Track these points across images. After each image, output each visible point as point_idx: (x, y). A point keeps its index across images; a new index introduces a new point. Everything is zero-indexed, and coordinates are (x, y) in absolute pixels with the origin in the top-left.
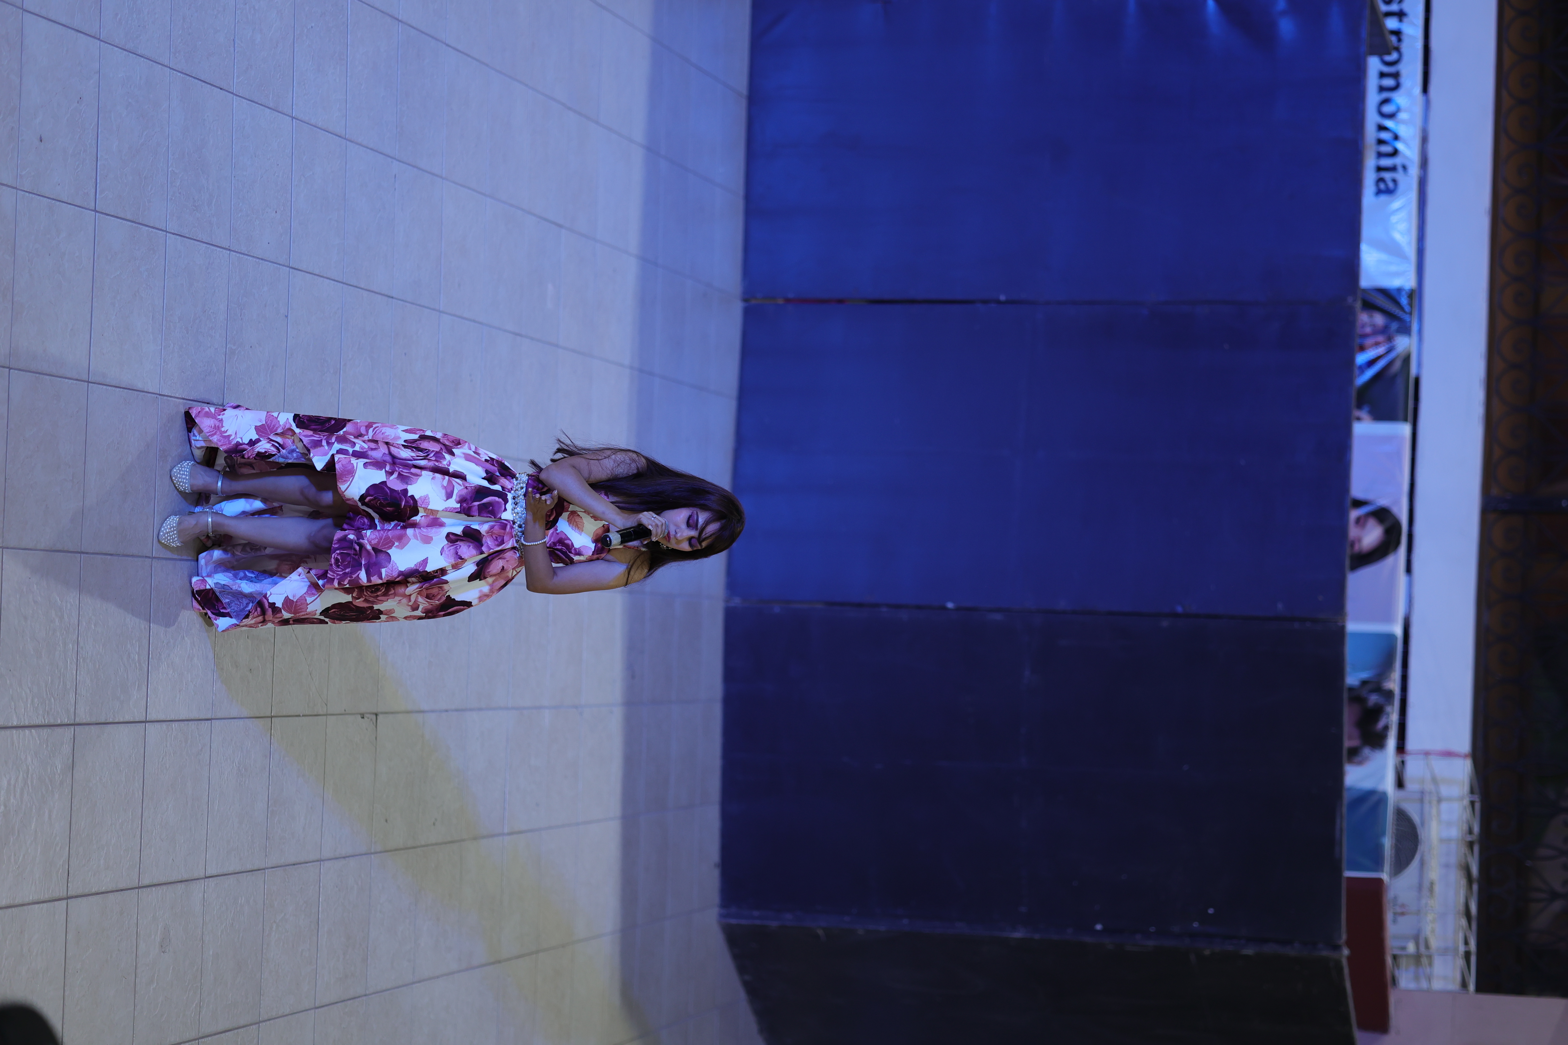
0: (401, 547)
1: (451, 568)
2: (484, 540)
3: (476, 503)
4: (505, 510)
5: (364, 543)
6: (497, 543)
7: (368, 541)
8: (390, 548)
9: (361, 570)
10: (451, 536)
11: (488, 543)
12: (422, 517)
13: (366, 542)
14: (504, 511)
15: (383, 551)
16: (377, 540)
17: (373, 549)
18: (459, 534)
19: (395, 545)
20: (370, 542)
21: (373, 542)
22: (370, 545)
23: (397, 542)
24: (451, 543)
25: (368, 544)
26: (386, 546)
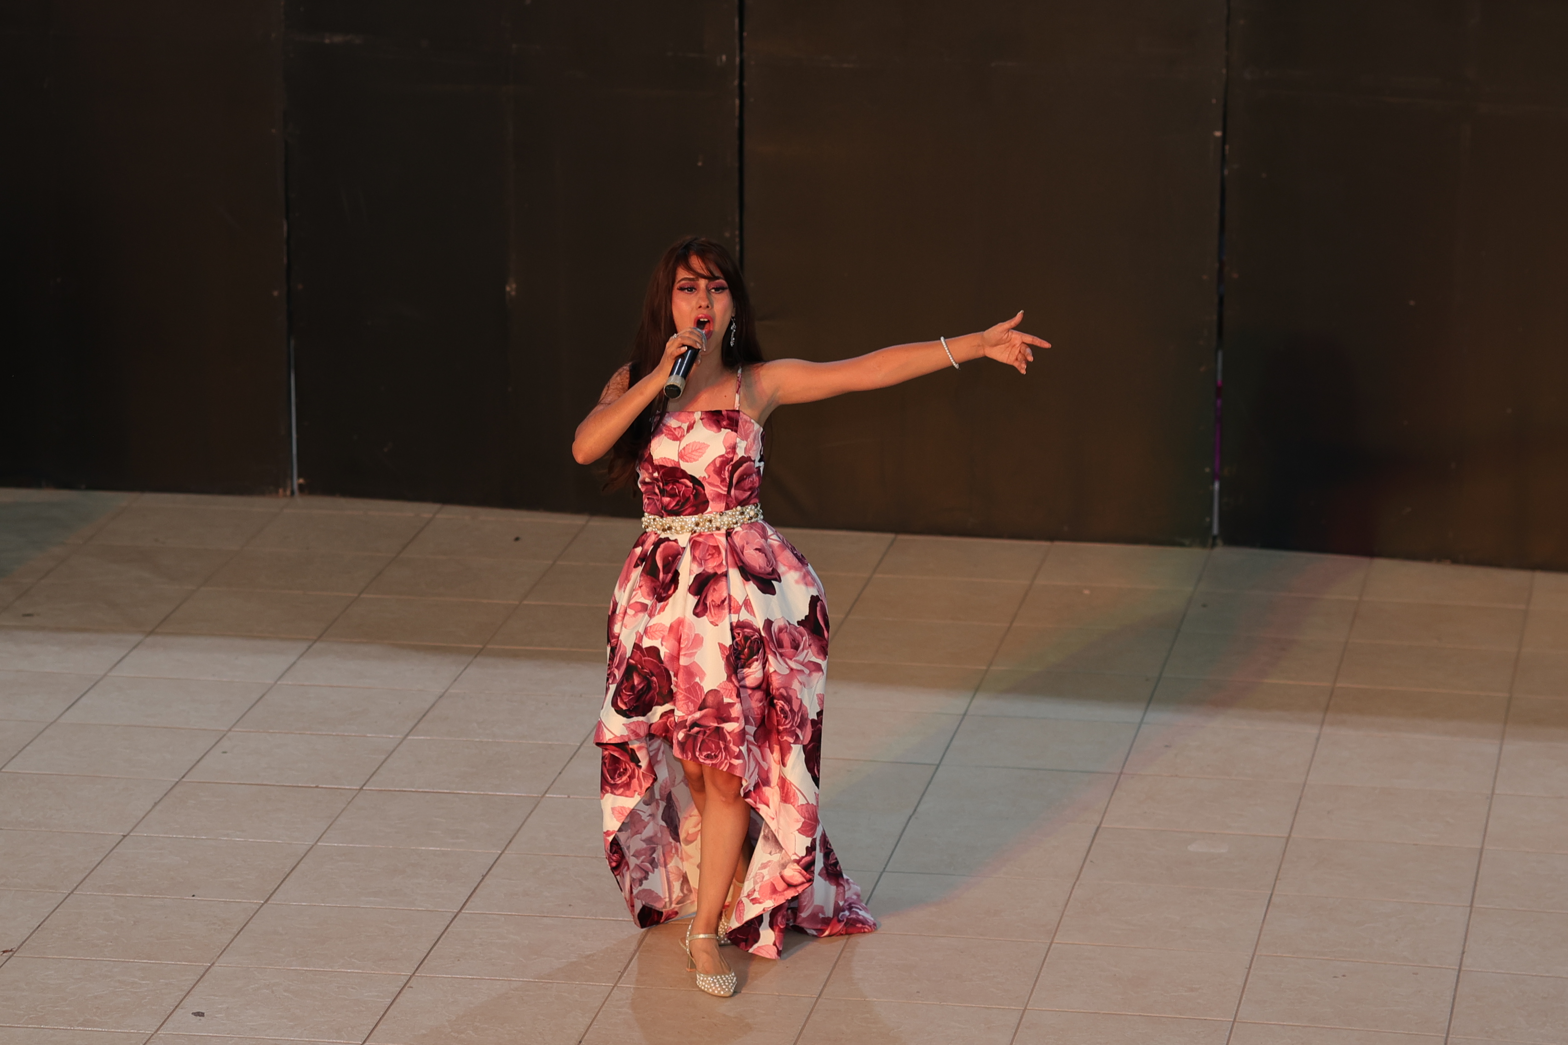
0: (703, 674)
1: (737, 615)
2: (711, 571)
3: (661, 575)
4: (676, 541)
5: (692, 720)
6: (716, 555)
7: (689, 715)
8: (701, 688)
9: (723, 728)
10: (698, 611)
11: (715, 566)
12: (662, 645)
13: (690, 717)
14: (677, 543)
15: (704, 699)
16: (690, 703)
17: (700, 709)
18: (696, 600)
19: (699, 682)
20: (691, 713)
21: (692, 708)
22: (695, 712)
23: (695, 679)
24: (706, 612)
25: (693, 715)
26: (699, 693)
